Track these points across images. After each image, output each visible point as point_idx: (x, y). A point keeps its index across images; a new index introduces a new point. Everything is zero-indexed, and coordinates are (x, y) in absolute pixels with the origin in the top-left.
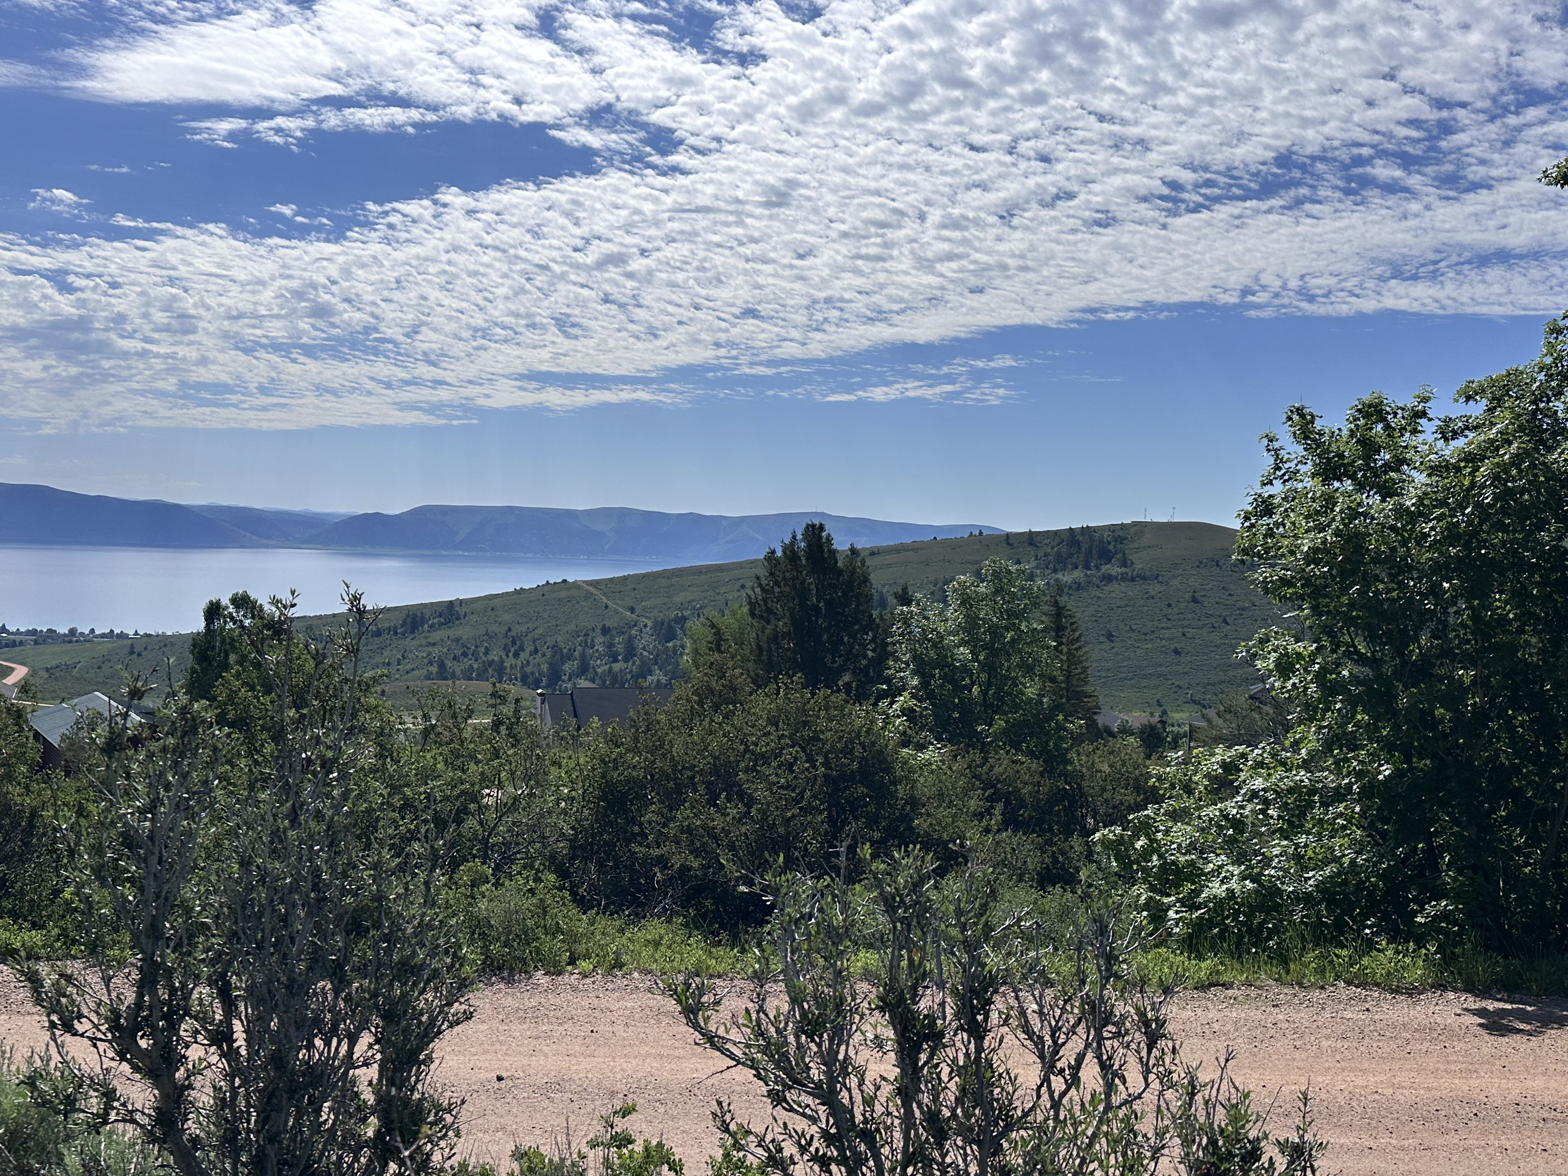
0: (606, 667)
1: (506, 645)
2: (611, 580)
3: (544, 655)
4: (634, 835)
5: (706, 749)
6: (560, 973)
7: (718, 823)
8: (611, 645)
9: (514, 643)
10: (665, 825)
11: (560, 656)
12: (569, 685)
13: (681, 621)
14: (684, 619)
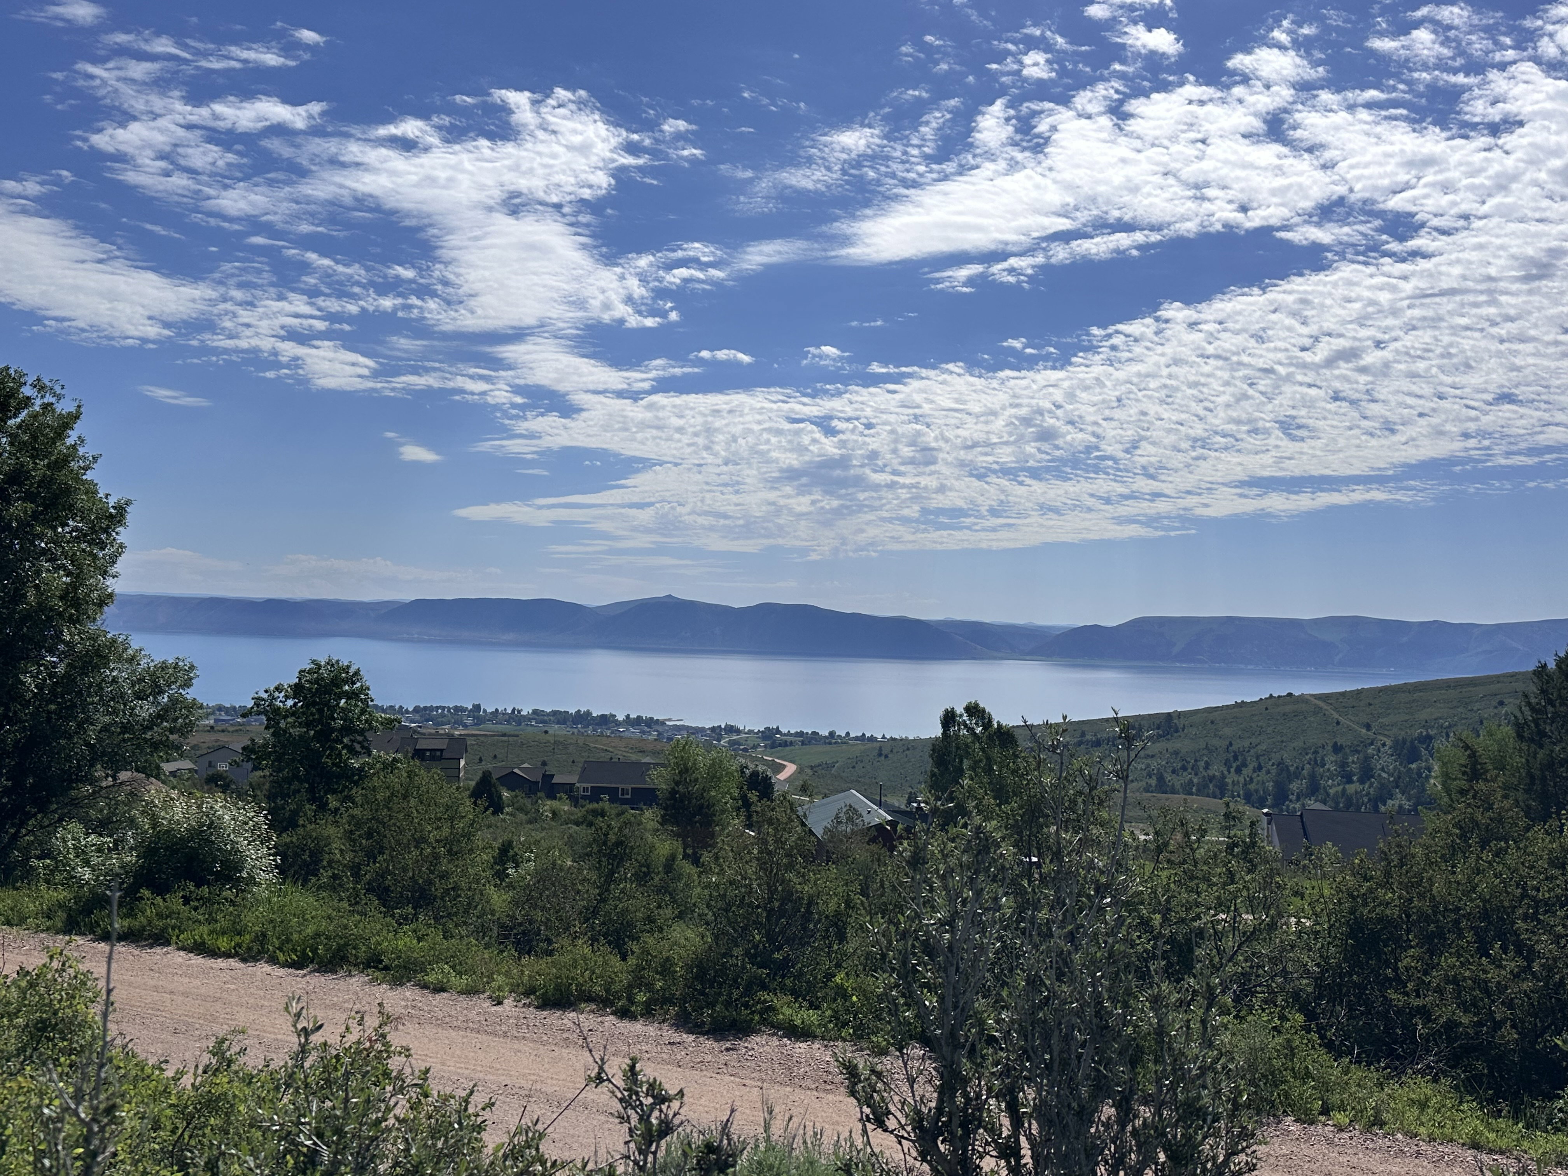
0: (1340, 788)
1: (1227, 760)
2: (1343, 694)
3: (1268, 772)
4: (1388, 979)
5: (1474, 890)
6: (1312, 1123)
7: (1493, 975)
8: (1343, 765)
9: (1236, 758)
10: (1426, 973)
11: (1285, 774)
12: (1298, 806)
13: (1426, 740)
14: (1430, 738)
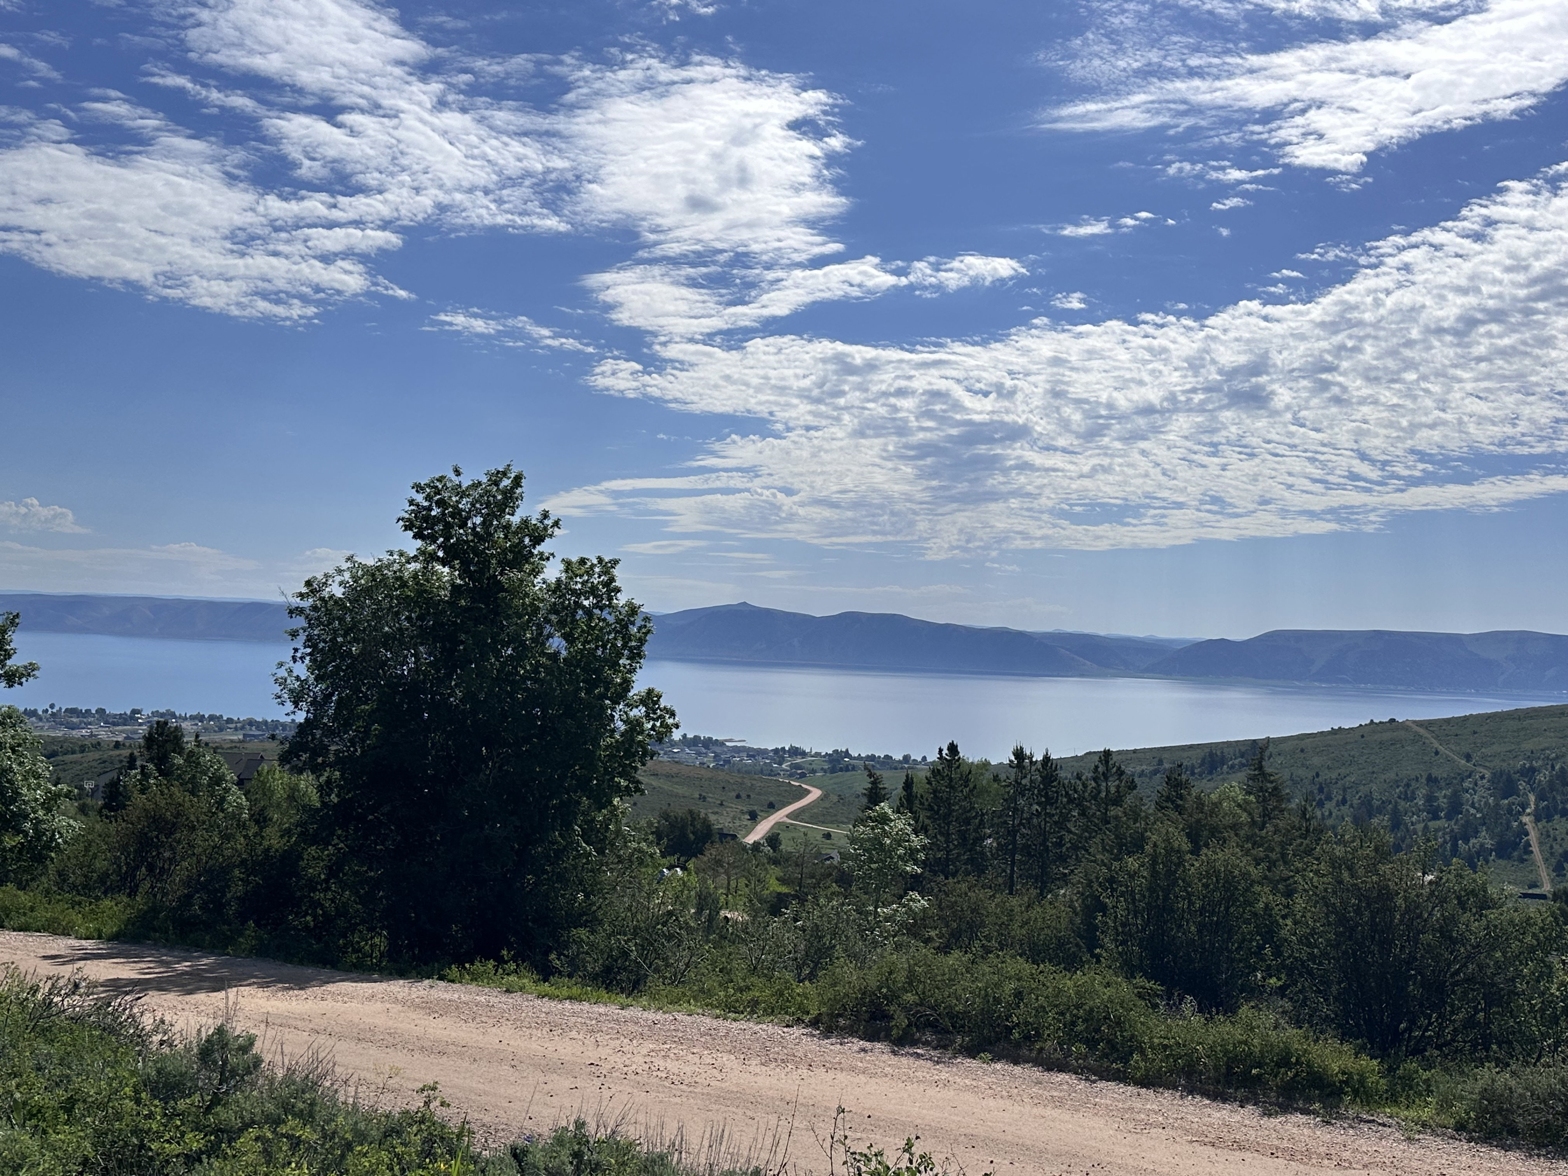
0: (1423, 825)
1: (1311, 793)
8: (1434, 799)
9: (1320, 790)
13: (1529, 773)
14: (1533, 770)
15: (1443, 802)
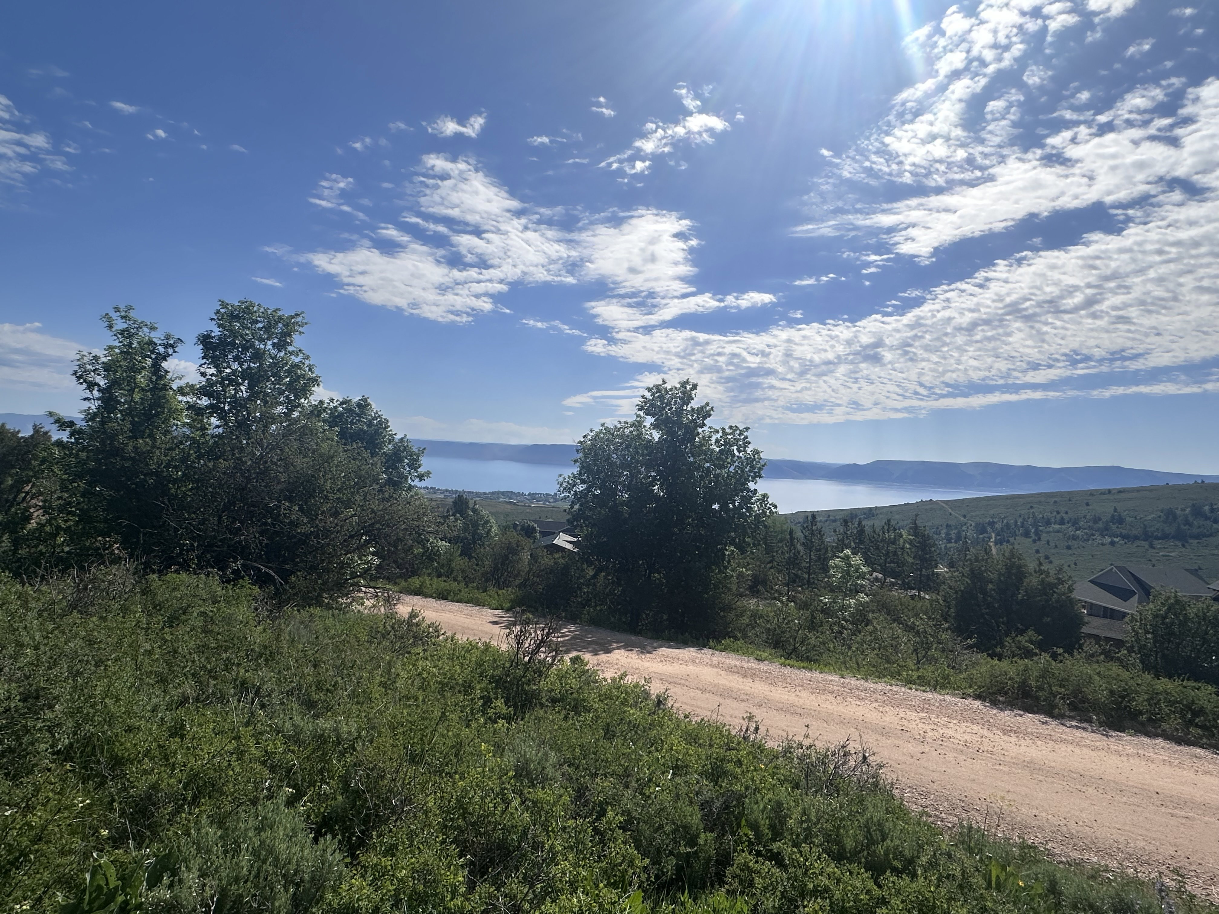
0: (944, 545)
13: (992, 524)
14: (994, 522)
15: (953, 536)
